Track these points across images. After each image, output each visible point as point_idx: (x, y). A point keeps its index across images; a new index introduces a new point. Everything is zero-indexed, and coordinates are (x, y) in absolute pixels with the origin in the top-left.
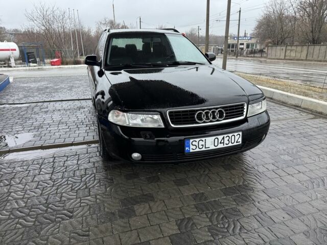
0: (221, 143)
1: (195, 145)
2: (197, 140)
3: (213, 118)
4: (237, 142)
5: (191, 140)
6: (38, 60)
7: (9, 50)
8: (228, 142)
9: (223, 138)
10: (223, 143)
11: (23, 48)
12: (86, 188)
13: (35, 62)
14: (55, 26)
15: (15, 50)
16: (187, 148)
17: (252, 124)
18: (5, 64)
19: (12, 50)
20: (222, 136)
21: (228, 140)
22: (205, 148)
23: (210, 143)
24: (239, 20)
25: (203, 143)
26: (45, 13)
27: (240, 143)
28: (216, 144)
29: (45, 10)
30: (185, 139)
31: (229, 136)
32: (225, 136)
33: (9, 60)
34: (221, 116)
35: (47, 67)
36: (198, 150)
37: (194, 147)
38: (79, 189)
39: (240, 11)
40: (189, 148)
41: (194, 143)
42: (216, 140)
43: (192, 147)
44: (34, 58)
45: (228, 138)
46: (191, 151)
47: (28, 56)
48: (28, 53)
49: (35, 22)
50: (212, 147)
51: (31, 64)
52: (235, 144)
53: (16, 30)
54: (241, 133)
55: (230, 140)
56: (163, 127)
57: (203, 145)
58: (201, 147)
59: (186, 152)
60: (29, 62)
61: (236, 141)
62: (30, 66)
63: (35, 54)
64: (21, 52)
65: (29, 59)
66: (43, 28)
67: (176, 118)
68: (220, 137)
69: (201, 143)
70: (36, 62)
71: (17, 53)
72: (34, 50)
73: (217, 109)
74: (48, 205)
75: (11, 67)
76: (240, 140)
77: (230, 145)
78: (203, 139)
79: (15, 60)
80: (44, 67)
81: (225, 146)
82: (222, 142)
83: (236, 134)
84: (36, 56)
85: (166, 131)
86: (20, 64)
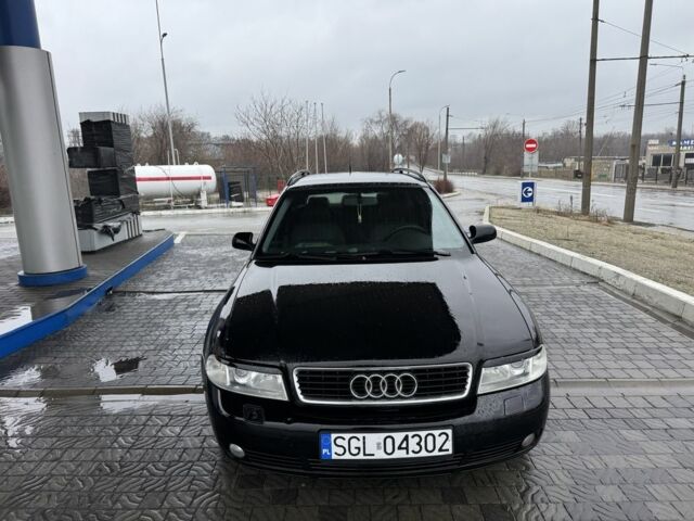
0: (400, 448)
1: (344, 446)
2: (347, 436)
3: (388, 392)
4: (440, 450)
5: (334, 436)
6: (246, 195)
7: (199, 178)
8: (417, 449)
9: (406, 438)
10: (407, 448)
11: (223, 175)
12: (164, 490)
13: (240, 199)
14: (283, 133)
15: (209, 178)
16: (324, 451)
17: (484, 412)
18: (192, 202)
19: (205, 178)
20: (403, 435)
21: (419, 444)
22: (365, 455)
23: (374, 445)
24: (682, 103)
25: (360, 444)
26: (268, 110)
27: (450, 452)
28: (389, 450)
29: (269, 105)
30: (321, 430)
31: (420, 436)
32: (410, 434)
33: (198, 195)
34: (407, 390)
35: (259, 209)
36: (347, 456)
37: (341, 451)
38: (152, 490)
39: (683, 84)
40: (330, 451)
41: (339, 442)
42: (389, 441)
43: (335, 449)
44: (241, 192)
45: (417, 439)
46: (334, 457)
47: (230, 188)
48: (230, 184)
49: (251, 126)
50: (380, 455)
51: (234, 204)
52: (436, 453)
53: (226, 138)
54: (449, 432)
55: (423, 444)
56: (286, 399)
57: (359, 448)
58: (355, 451)
59: (323, 458)
60: (231, 199)
61: (438, 447)
62: (231, 207)
63: (242, 184)
64: (220, 181)
65: (231, 192)
66: (264, 137)
67: (311, 386)
68: (399, 437)
69: (354, 443)
70: (242, 201)
71: (212, 184)
72: (240, 179)
73: (399, 372)
74: (88, 513)
75: (200, 208)
76: (449, 445)
77: (424, 454)
78: (360, 436)
79: (208, 194)
80: (254, 209)
81: (411, 455)
82: (404, 445)
83: (437, 433)
84: (243, 189)
85: (289, 410)
86: (217, 202)
